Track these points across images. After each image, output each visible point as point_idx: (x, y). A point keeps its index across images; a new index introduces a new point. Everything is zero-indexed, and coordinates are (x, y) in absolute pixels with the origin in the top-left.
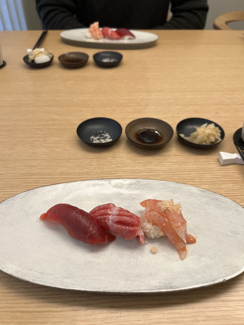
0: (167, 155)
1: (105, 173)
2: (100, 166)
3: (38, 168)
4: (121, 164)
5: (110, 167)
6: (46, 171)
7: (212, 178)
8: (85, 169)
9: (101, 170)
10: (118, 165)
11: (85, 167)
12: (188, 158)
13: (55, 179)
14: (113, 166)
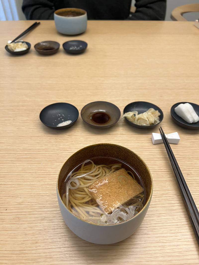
0: (115, 134)
1: (60, 150)
2: (57, 144)
3: (5, 144)
4: (75, 142)
5: (66, 144)
6: (12, 147)
7: (149, 155)
8: (44, 146)
9: (57, 147)
10: (72, 143)
11: (44, 144)
12: (132, 136)
13: (18, 154)
14: (68, 143)
